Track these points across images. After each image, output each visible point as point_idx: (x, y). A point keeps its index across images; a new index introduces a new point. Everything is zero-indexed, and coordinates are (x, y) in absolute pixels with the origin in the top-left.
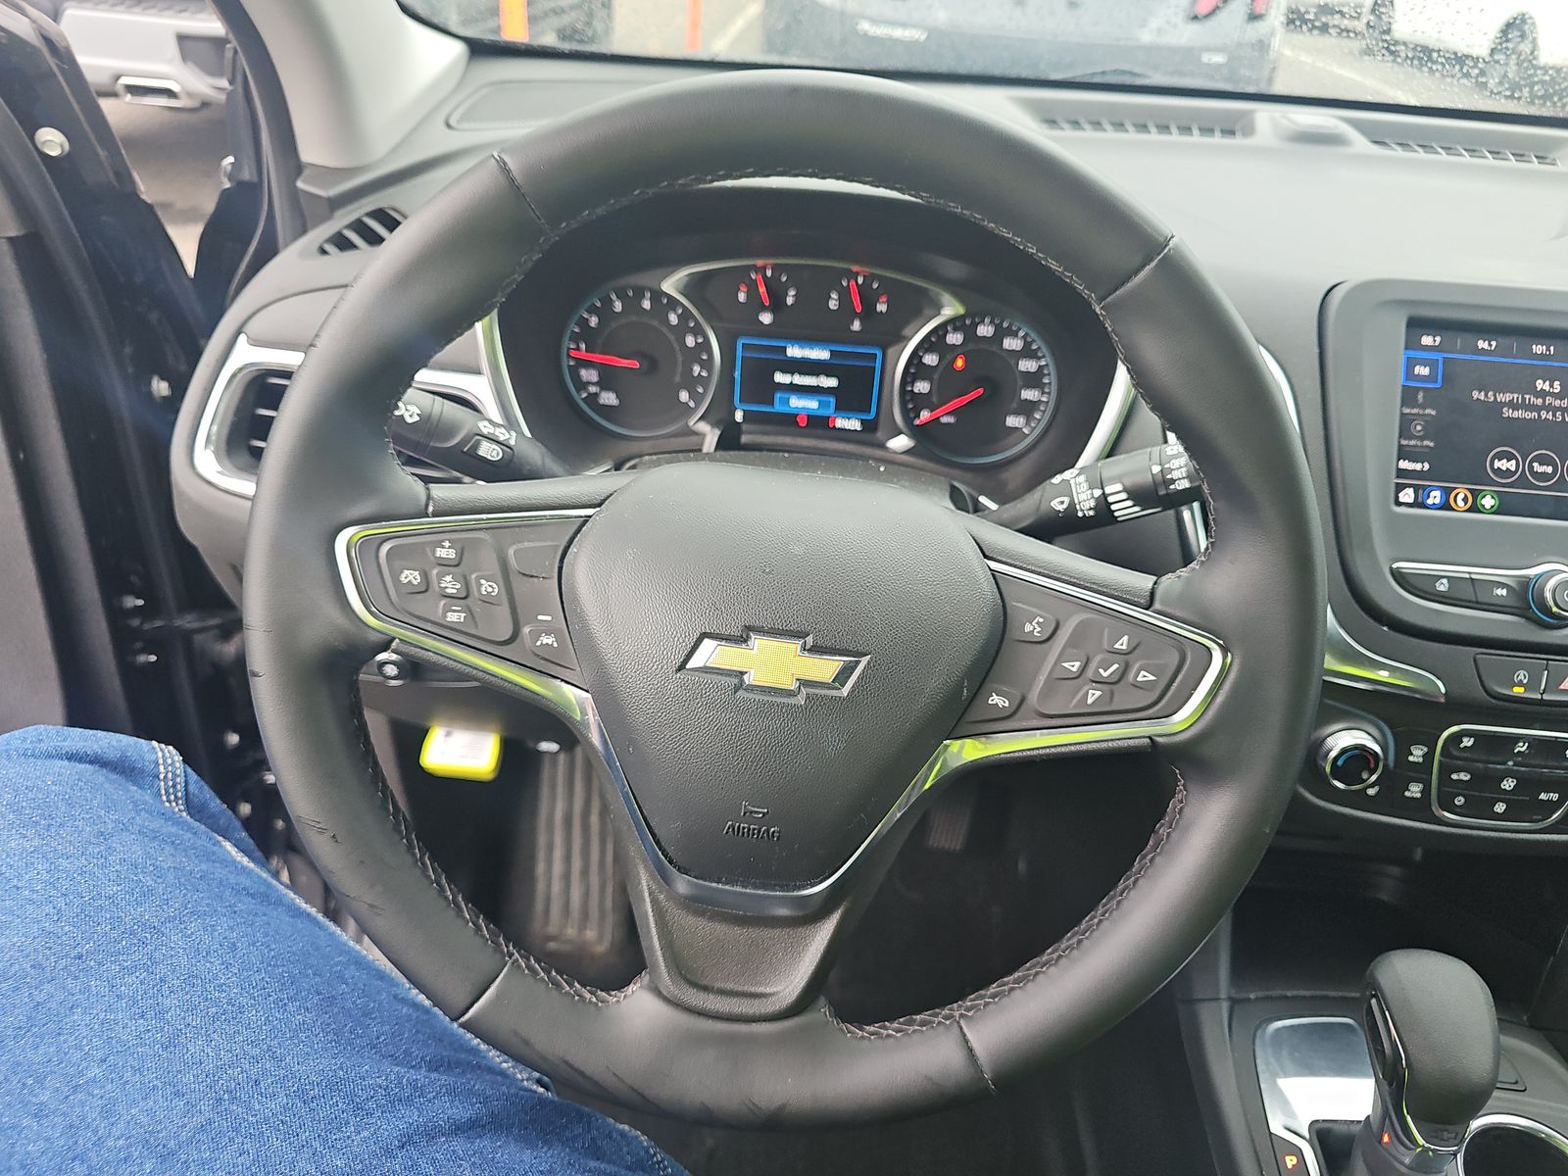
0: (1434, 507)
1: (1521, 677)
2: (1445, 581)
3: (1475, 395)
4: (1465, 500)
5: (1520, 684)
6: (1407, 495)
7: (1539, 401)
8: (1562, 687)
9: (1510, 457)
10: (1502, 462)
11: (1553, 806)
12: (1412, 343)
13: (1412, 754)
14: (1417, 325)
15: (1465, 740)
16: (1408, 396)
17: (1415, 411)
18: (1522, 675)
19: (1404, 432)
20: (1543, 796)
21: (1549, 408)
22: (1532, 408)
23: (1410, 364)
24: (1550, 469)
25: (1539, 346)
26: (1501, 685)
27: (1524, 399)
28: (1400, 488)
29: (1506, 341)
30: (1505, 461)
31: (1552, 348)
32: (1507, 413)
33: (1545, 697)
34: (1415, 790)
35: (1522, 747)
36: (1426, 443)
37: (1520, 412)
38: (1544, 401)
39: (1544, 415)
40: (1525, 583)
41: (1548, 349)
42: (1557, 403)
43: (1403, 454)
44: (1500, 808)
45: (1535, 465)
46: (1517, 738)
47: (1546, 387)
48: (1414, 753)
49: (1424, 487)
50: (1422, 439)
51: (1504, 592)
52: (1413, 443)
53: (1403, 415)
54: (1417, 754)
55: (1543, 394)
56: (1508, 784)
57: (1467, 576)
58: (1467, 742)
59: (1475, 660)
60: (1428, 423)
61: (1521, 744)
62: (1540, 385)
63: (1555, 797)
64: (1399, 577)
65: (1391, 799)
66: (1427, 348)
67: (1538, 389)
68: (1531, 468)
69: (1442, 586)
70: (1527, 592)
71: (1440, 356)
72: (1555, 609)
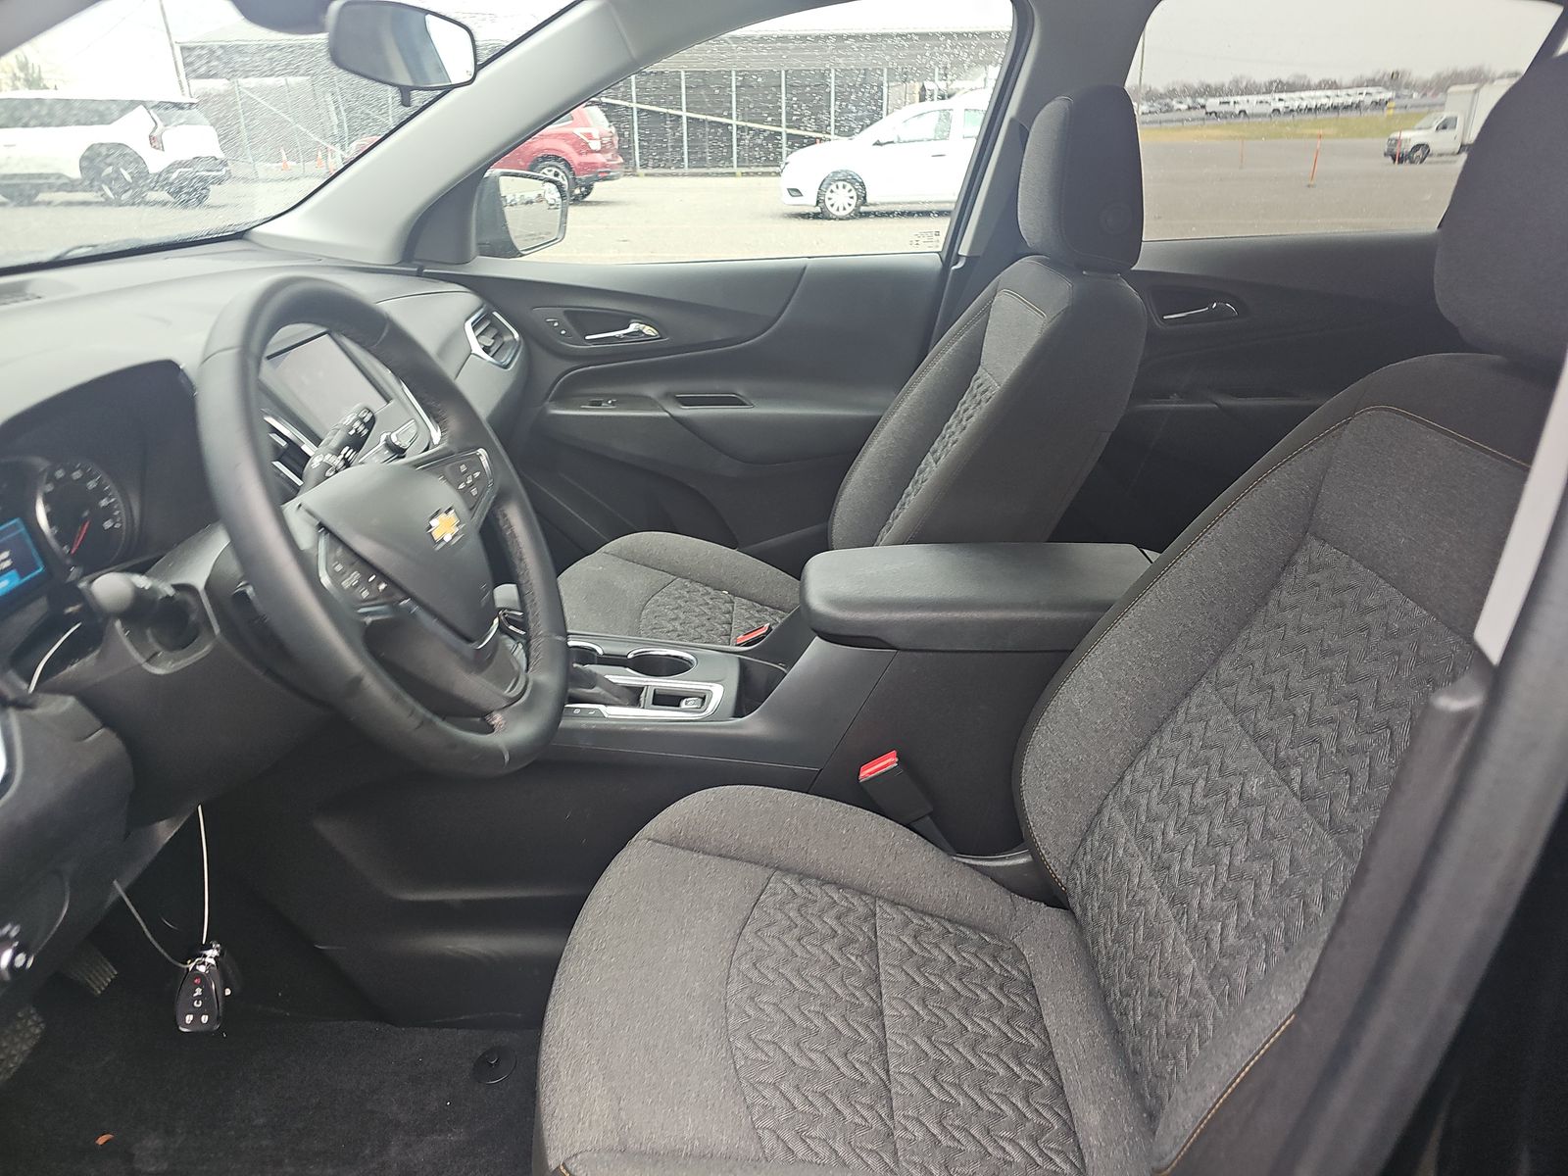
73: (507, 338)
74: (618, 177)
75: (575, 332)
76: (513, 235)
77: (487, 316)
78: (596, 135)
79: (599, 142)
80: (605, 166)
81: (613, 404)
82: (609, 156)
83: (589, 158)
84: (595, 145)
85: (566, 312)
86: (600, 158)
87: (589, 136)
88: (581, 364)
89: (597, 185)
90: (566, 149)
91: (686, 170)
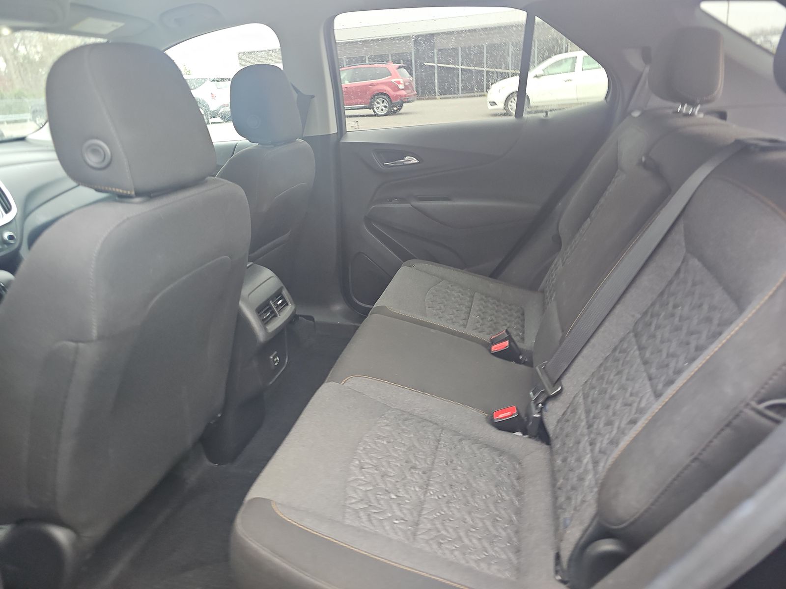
74: (413, 101)
78: (402, 82)
79: (403, 85)
80: (405, 96)
82: (409, 91)
83: (398, 93)
84: (401, 86)
86: (404, 93)
87: (399, 83)
89: (404, 105)
90: (388, 90)
91: (461, 95)
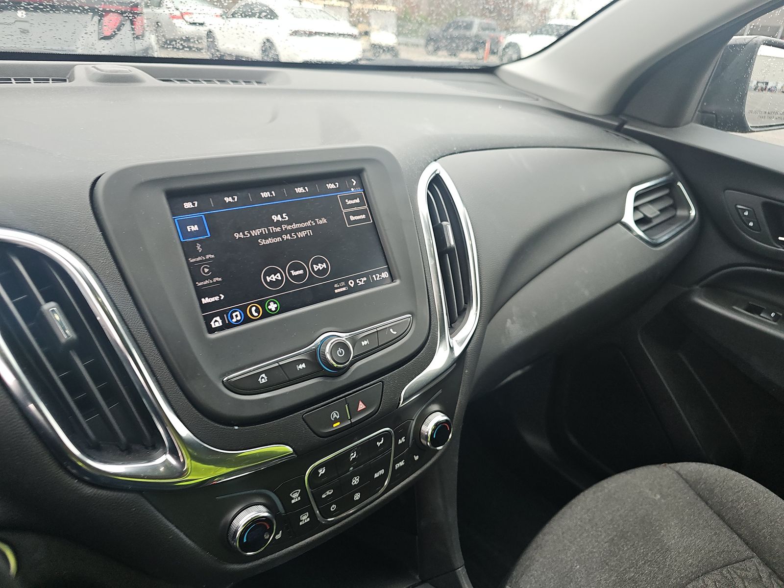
0: (239, 323)
1: (335, 416)
2: (263, 375)
3: (237, 235)
4: (257, 311)
5: (336, 420)
6: (217, 322)
7: (278, 229)
8: (359, 409)
9: (275, 272)
10: (271, 277)
11: (383, 478)
12: (176, 210)
13: (293, 499)
14: (175, 196)
15: (320, 471)
16: (189, 250)
17: (199, 259)
18: (335, 415)
19: (196, 276)
20: (376, 475)
21: (287, 232)
22: (275, 235)
23: (183, 225)
24: (301, 272)
25: (264, 193)
26: (325, 428)
27: (269, 230)
28: (208, 319)
29: (244, 194)
30: (273, 276)
31: (273, 192)
32: (263, 242)
33: (353, 421)
34: (305, 518)
35: (353, 456)
36: (215, 280)
37: (270, 239)
38: (282, 228)
39: (285, 237)
40: (314, 353)
41: (271, 194)
42: (289, 227)
43: (201, 293)
44: (357, 497)
45: (292, 272)
46: (348, 453)
47: (279, 218)
48: (294, 497)
49: (226, 312)
50: (211, 278)
51: (304, 365)
52: (206, 282)
53: (189, 265)
54: (295, 496)
55: (278, 224)
56: (356, 481)
57: (277, 364)
58: (322, 471)
59: (303, 419)
60: (212, 264)
61: (352, 454)
62: (275, 218)
63: (382, 472)
64: (232, 386)
65: (293, 532)
66: (190, 211)
67: (275, 221)
68: (290, 274)
69: (263, 379)
70: (317, 360)
71: (201, 215)
72: (336, 365)
73: (681, 213)
75: (767, 229)
76: (747, 109)
77: (669, 185)
81: (776, 319)
85: (765, 205)
88: (754, 262)
